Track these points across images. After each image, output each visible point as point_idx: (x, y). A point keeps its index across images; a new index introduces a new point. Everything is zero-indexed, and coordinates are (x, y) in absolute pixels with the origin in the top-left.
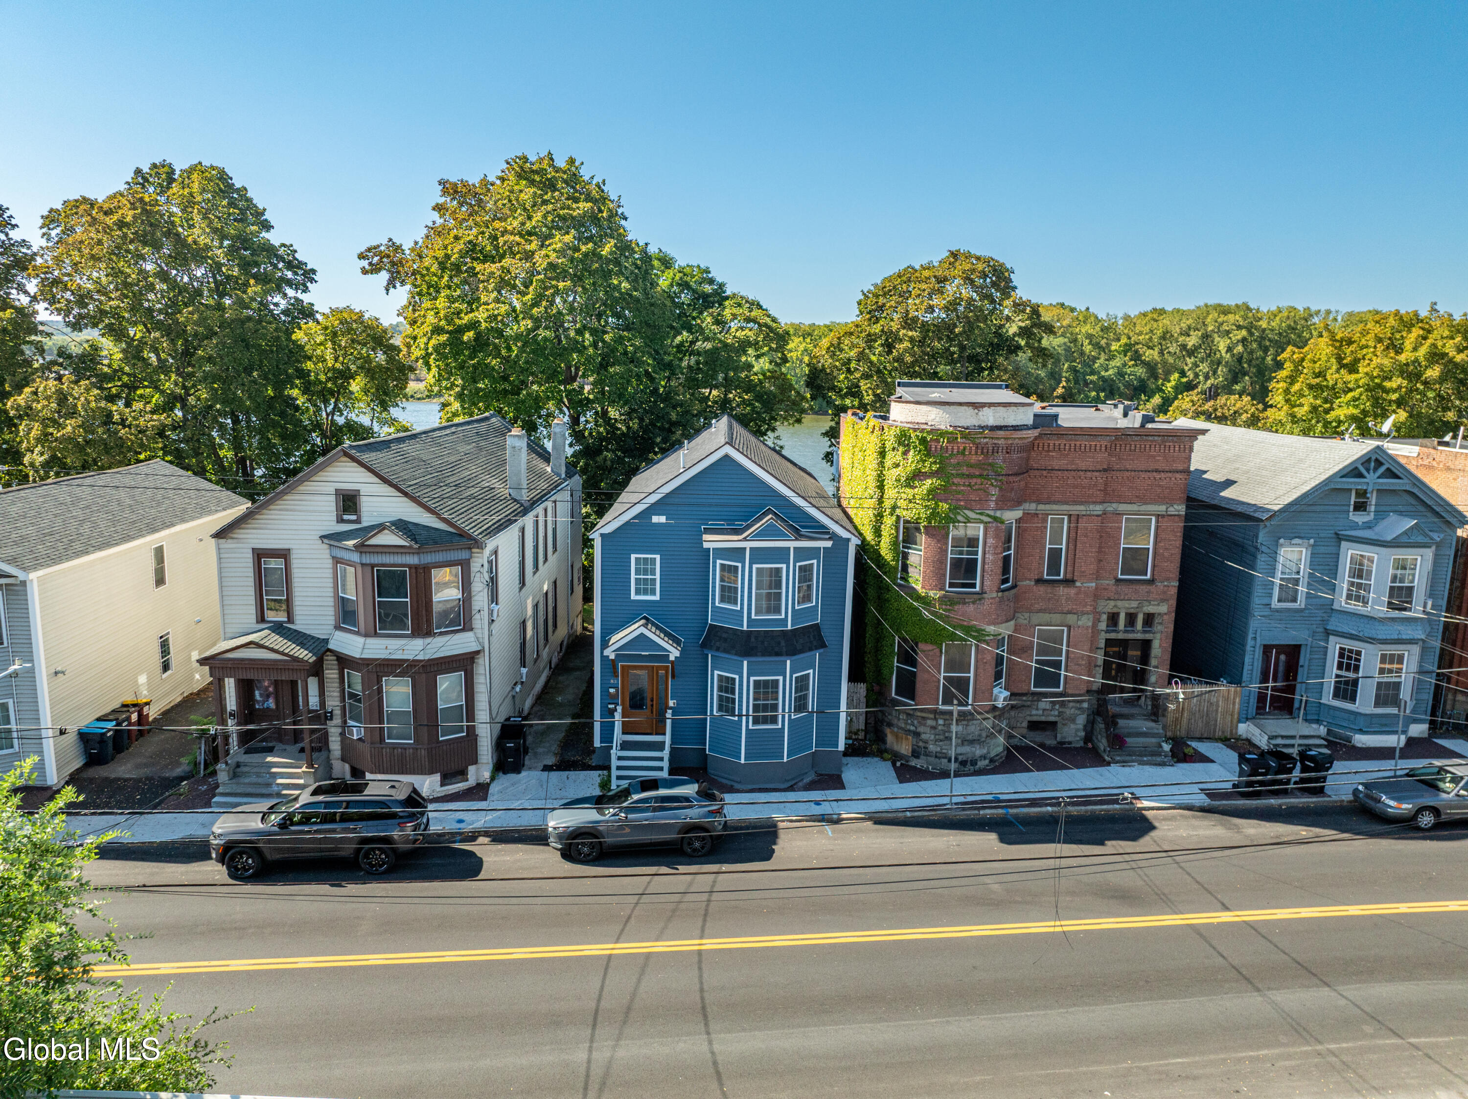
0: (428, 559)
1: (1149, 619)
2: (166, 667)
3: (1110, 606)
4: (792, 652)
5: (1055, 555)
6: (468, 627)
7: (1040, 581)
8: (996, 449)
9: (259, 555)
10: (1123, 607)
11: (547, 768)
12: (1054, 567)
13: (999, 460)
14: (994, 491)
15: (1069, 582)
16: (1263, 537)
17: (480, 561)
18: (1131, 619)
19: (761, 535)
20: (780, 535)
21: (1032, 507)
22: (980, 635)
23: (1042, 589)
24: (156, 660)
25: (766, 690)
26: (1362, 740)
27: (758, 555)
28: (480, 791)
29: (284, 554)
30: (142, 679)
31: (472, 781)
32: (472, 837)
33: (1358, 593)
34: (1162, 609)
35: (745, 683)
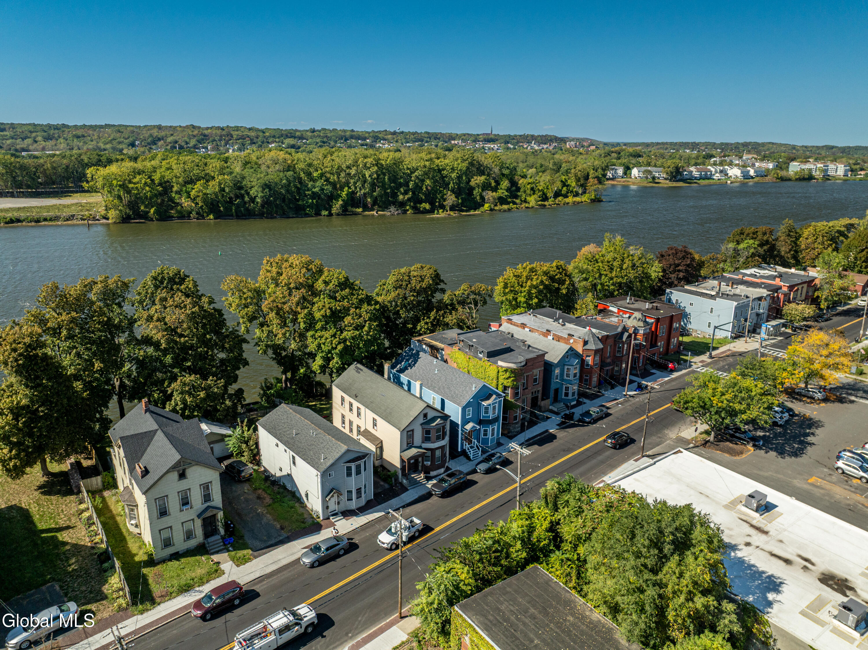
1: (538, 391)
3: (532, 391)
9: (408, 432)
12: (525, 385)
15: (527, 388)
16: (553, 368)
29: (412, 430)
33: (568, 375)
34: (540, 389)
35: (490, 429)
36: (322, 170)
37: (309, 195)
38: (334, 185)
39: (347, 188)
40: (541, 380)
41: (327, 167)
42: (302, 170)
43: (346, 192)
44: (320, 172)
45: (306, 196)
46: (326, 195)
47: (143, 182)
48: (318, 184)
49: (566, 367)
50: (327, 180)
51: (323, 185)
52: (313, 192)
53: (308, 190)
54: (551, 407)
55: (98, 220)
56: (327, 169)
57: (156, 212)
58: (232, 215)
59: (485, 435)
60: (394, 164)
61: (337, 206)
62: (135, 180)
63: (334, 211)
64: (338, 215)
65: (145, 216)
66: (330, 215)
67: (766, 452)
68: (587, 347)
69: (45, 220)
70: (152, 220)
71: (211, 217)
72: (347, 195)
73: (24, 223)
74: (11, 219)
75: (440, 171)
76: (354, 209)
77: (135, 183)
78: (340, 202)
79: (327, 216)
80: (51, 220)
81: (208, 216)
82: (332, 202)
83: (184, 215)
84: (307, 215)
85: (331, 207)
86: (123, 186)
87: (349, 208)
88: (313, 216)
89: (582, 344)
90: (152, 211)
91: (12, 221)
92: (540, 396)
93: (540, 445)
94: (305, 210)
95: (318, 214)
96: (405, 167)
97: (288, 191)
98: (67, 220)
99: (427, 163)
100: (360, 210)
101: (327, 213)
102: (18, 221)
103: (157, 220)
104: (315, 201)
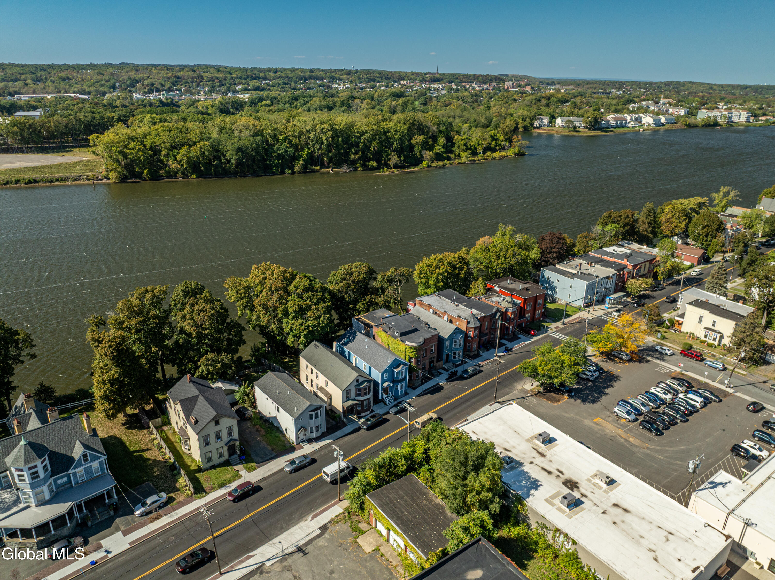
9: (347, 391)
16: (446, 341)
18: (432, 358)
20: (403, 367)
27: (401, 370)
29: (350, 390)
33: (455, 345)
34: (435, 356)
35: (399, 385)
36: (285, 134)
37: (275, 156)
38: (296, 147)
39: (306, 149)
40: (436, 350)
41: (290, 131)
42: (269, 134)
43: (306, 153)
44: (284, 136)
45: (272, 157)
46: (289, 156)
47: (137, 147)
48: (283, 146)
49: (454, 340)
50: (290, 142)
51: (287, 147)
52: (278, 154)
53: (275, 152)
54: (443, 366)
55: (100, 180)
56: (290, 133)
57: (150, 173)
58: (211, 174)
59: (397, 389)
60: (347, 128)
61: (298, 165)
62: (130, 146)
63: (296, 169)
64: (300, 173)
65: (139, 176)
66: (293, 173)
67: (575, 400)
68: (469, 325)
69: (57, 180)
70: (145, 179)
71: (194, 176)
72: (307, 155)
73: (40, 184)
74: (29, 180)
75: (385, 133)
76: (313, 167)
77: (131, 149)
78: (302, 162)
79: (291, 174)
80: (62, 180)
81: (191, 175)
82: (294, 162)
83: (172, 175)
84: (274, 174)
85: (294, 166)
86: (121, 152)
87: (309, 166)
88: (278, 175)
89: (466, 323)
90: (145, 172)
91: (30, 182)
92: (435, 360)
93: (432, 394)
94: (272, 169)
95: (283, 172)
96: (356, 131)
97: (257, 153)
98: (76, 180)
99: (375, 127)
100: (318, 168)
101: (290, 171)
102: (36, 181)
103: (150, 179)
104: (280, 161)
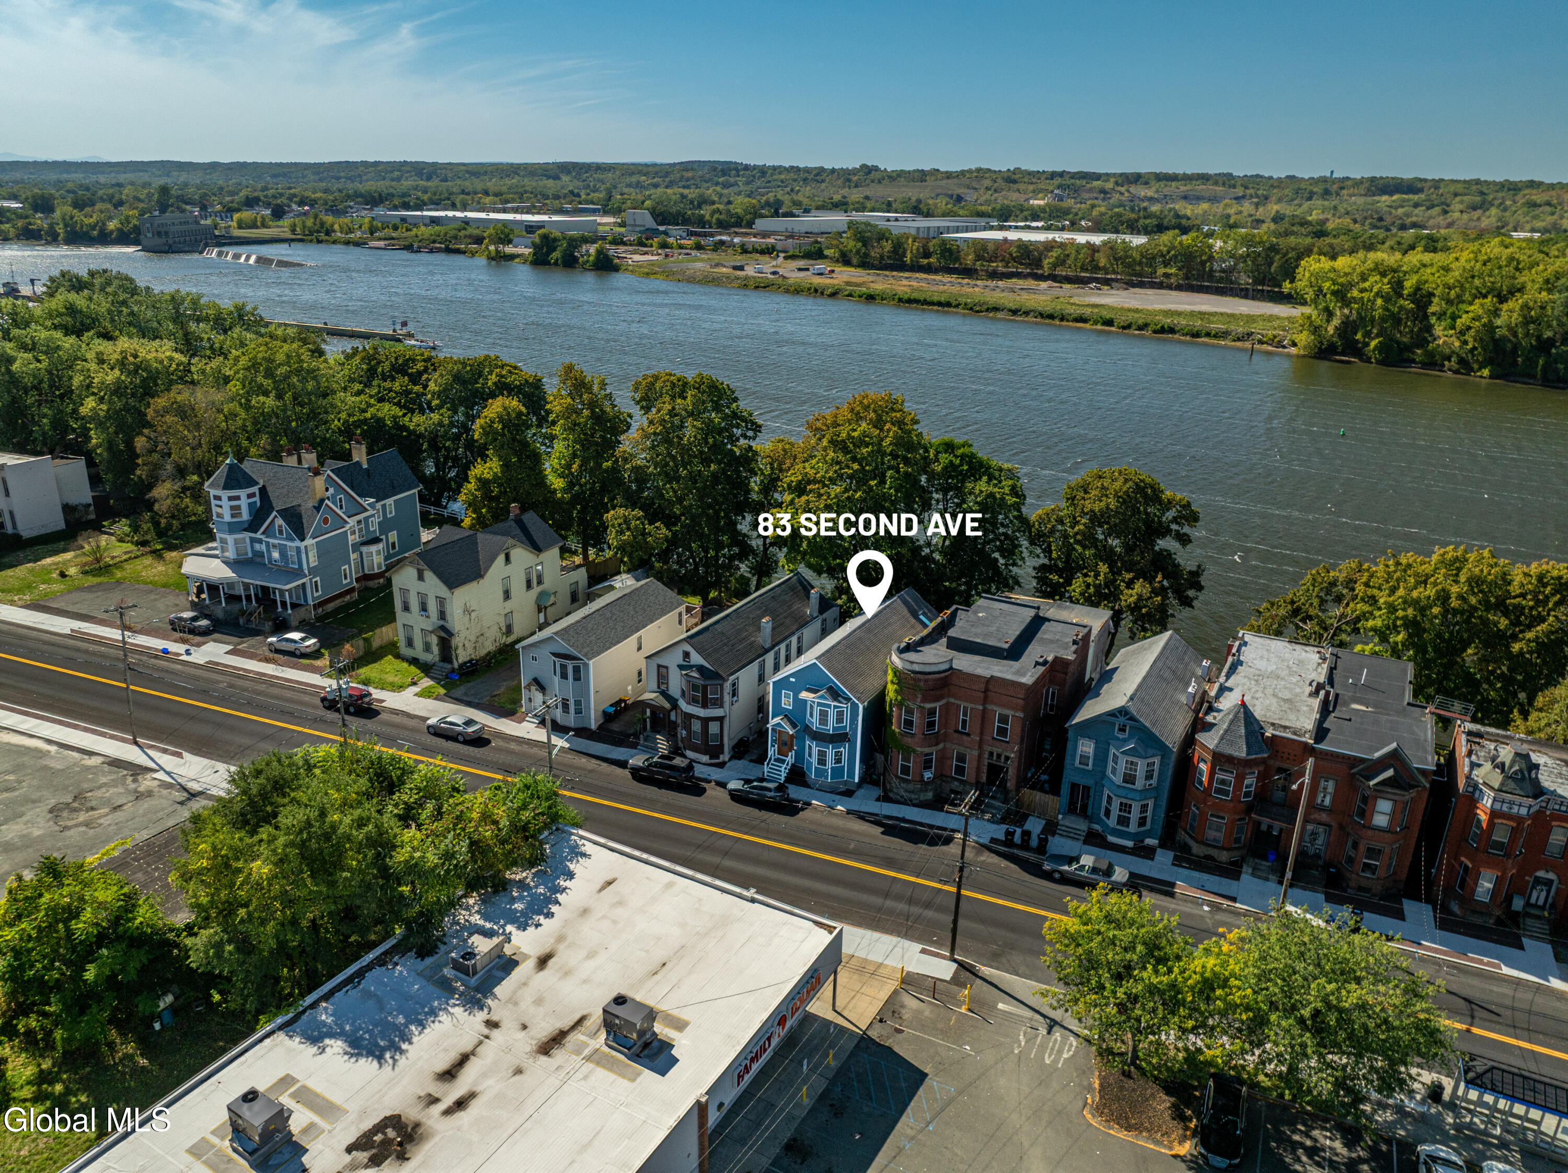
0: (708, 682)
1: (1007, 758)
2: (640, 681)
3: (989, 749)
4: (831, 742)
5: (964, 722)
6: (721, 706)
7: (957, 731)
8: (920, 680)
9: (659, 666)
10: (996, 751)
11: (751, 761)
12: (964, 726)
13: (922, 684)
14: (920, 696)
15: (968, 735)
16: (1070, 734)
17: (727, 686)
18: (999, 756)
19: (820, 697)
20: (825, 699)
21: (952, 700)
22: (914, 751)
23: (956, 735)
24: (637, 679)
25: (822, 755)
26: (1111, 839)
27: (819, 704)
28: (721, 765)
29: (667, 668)
30: (630, 688)
31: (721, 760)
32: (709, 782)
34: (1013, 756)
47: (1375, 290)
49: (1114, 752)
54: (1060, 817)
55: (1284, 347)
57: (1380, 348)
65: (1356, 350)
69: (1208, 335)
70: (1368, 361)
71: (1486, 372)
73: (1176, 336)
74: (1163, 327)
77: (1363, 291)
80: (1216, 336)
81: (1480, 369)
83: (1434, 362)
90: (1373, 344)
92: (1012, 771)
103: (1378, 362)
